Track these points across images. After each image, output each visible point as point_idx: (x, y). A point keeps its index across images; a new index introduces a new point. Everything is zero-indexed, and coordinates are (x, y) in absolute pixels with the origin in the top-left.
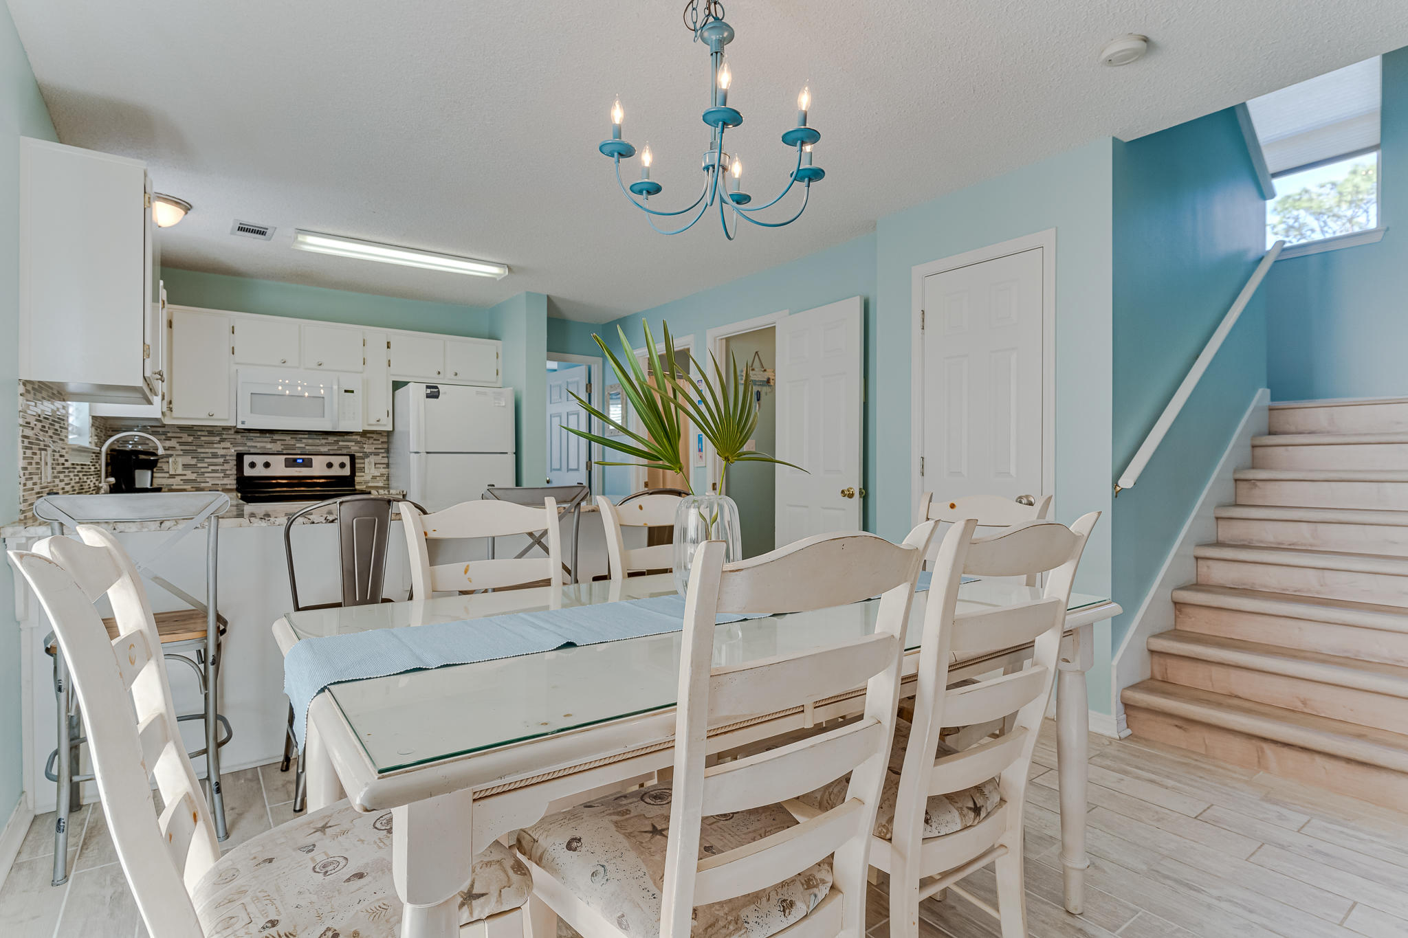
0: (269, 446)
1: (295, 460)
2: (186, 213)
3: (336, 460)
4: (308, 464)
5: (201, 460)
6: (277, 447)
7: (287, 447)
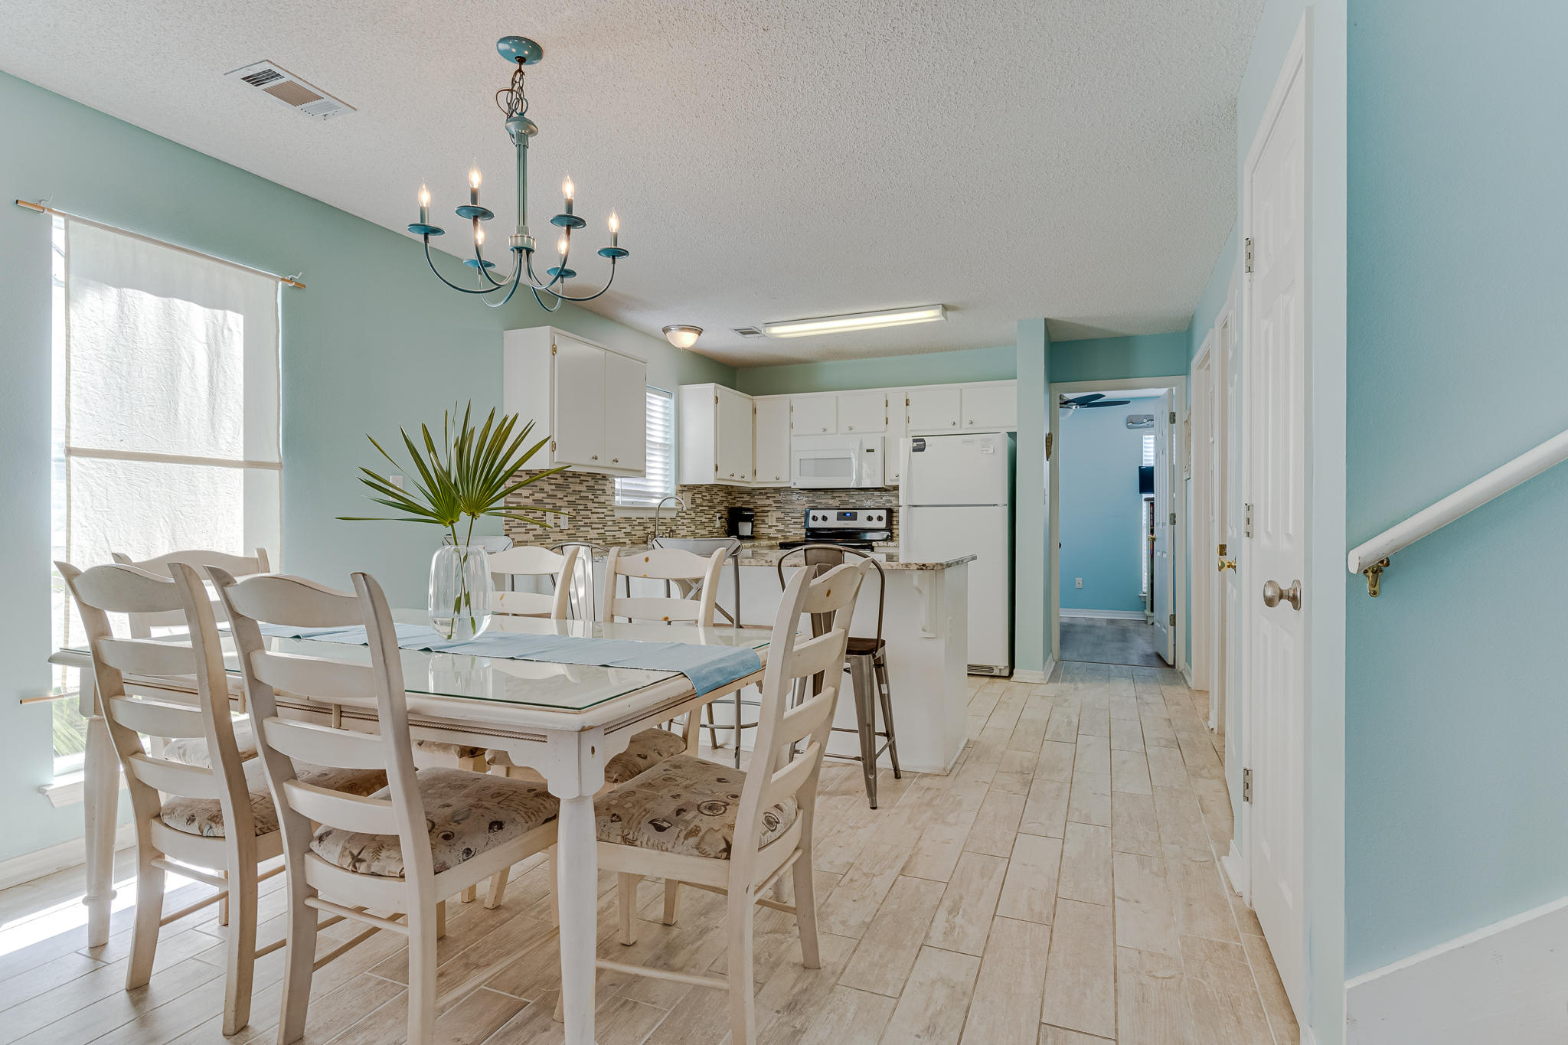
0: (831, 502)
1: (845, 514)
2: (699, 335)
3: (875, 514)
4: (854, 517)
5: (787, 514)
6: (836, 503)
7: (843, 502)
